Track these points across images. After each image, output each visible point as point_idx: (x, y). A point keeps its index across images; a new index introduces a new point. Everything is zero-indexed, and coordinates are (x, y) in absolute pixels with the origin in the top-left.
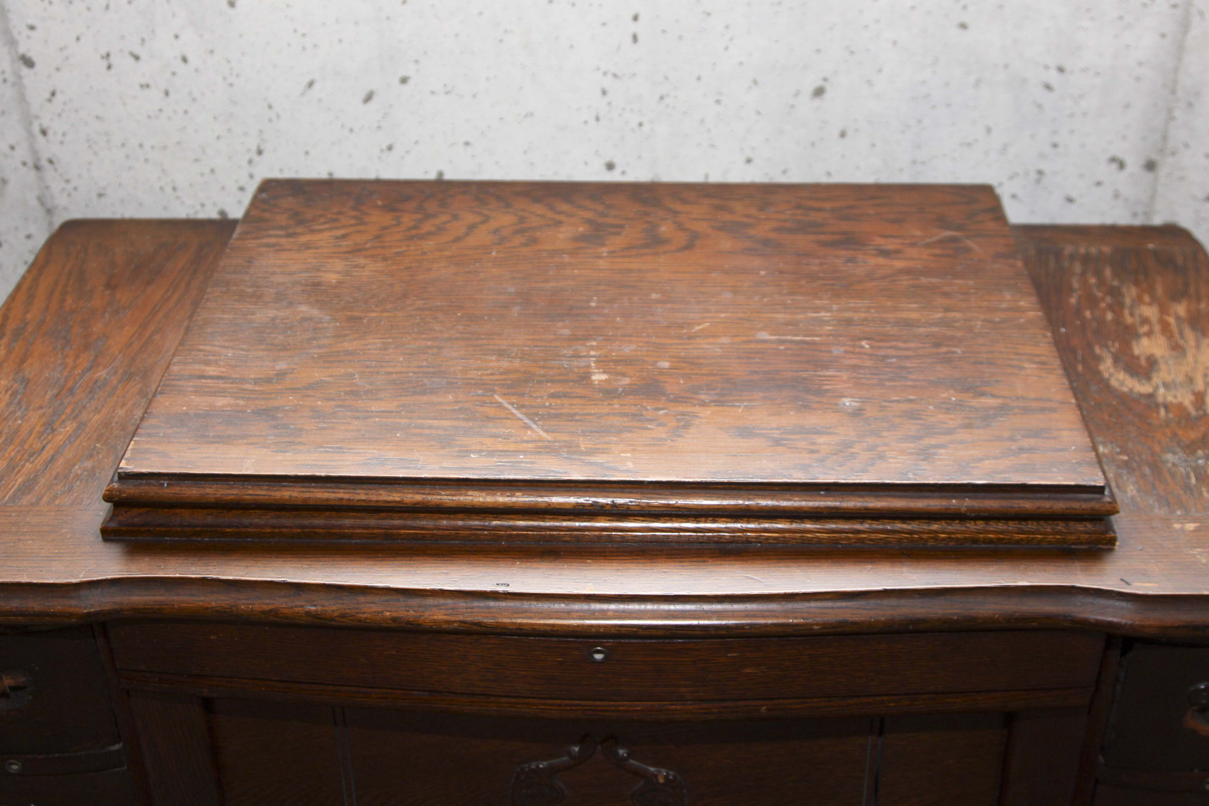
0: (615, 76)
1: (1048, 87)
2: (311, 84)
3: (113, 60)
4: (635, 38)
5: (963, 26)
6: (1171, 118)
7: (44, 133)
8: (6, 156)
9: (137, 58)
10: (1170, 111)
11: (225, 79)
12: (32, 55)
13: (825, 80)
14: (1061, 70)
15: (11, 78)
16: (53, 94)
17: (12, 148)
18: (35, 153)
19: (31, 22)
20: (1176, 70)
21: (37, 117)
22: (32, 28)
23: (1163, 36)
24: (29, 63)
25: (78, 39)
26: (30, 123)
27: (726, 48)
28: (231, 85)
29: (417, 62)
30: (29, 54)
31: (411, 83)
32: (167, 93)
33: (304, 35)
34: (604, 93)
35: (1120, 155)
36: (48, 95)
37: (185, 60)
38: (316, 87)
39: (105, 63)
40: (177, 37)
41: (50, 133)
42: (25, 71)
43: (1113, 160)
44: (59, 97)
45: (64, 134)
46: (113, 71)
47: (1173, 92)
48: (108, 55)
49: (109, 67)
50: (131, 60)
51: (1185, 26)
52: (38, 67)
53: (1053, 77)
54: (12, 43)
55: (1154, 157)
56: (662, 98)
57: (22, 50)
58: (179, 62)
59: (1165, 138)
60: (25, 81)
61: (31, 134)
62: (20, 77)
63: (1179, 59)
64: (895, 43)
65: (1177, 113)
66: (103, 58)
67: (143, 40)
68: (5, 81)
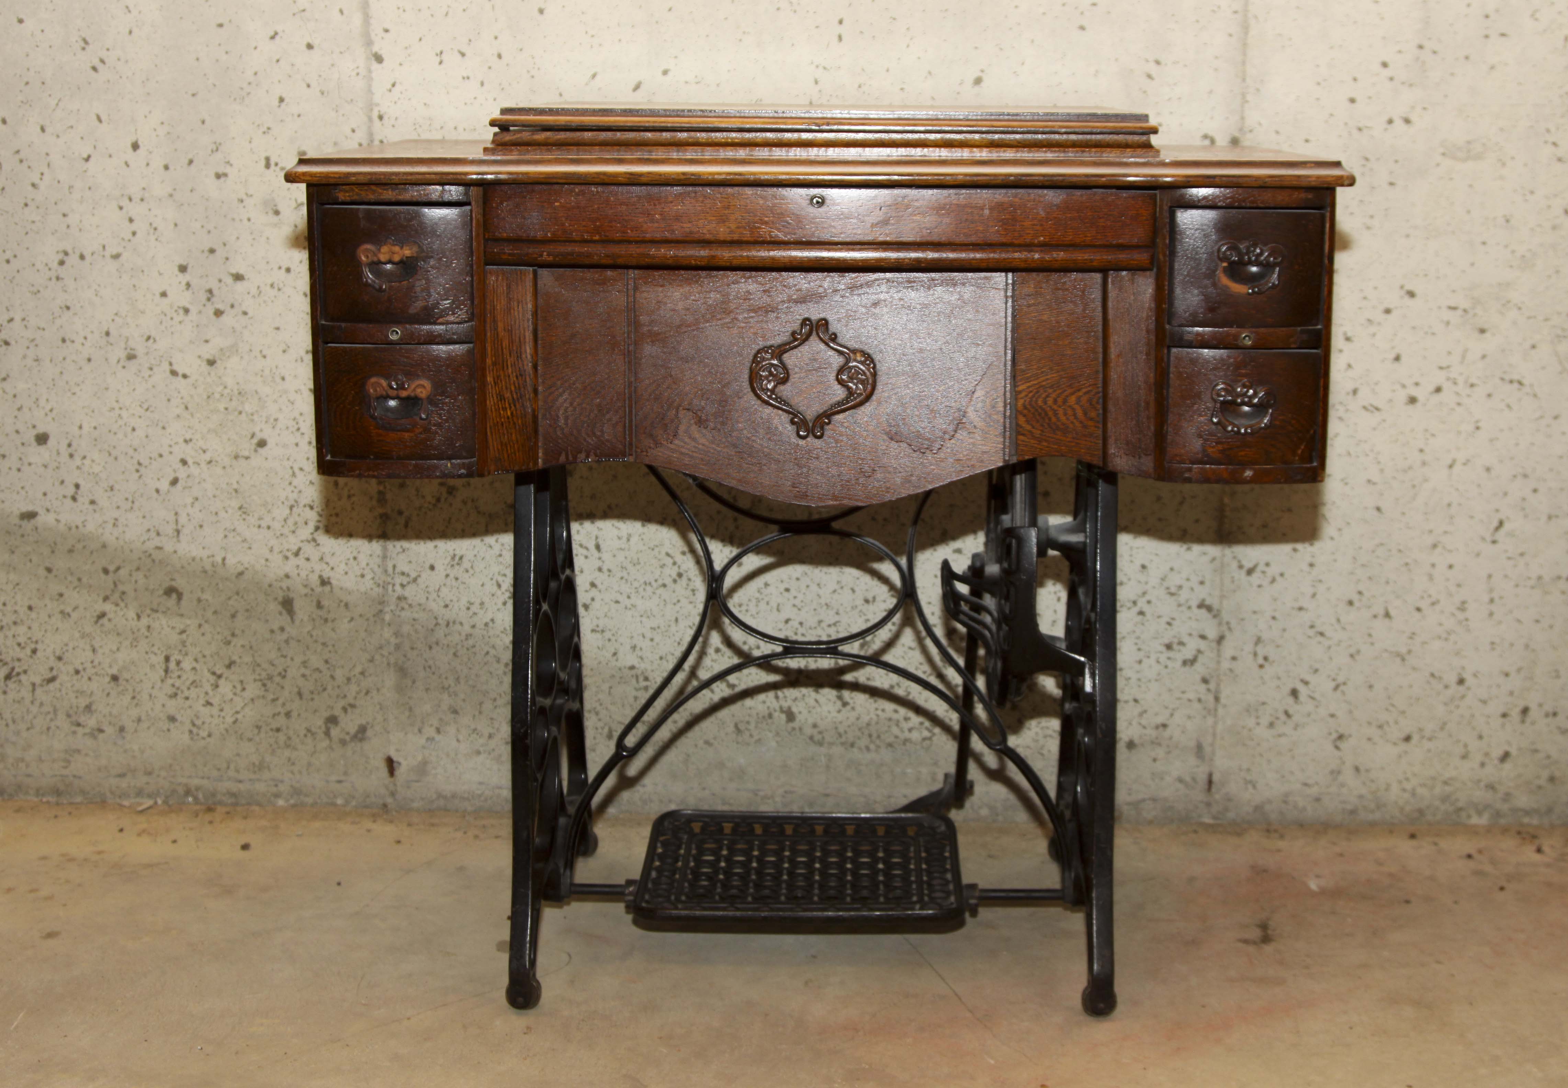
0: (825, 68)
1: (1149, 76)
2: (594, 76)
3: (444, 56)
4: (840, 38)
5: (1082, 28)
6: (1245, 101)
7: (381, 118)
8: (347, 137)
9: (463, 55)
10: (1243, 95)
11: (528, 72)
12: (383, 53)
13: (982, 71)
14: (1158, 63)
15: (362, 71)
16: (394, 85)
17: (353, 131)
18: (371, 135)
19: (387, 26)
20: (1244, 63)
21: (377, 105)
22: (387, 31)
23: (1231, 35)
24: (379, 59)
25: (420, 40)
26: (372, 110)
27: (908, 46)
28: (533, 77)
29: (676, 57)
30: (380, 52)
31: (670, 74)
32: (482, 84)
33: (593, 36)
34: (816, 82)
35: (1210, 133)
36: (389, 86)
37: (500, 56)
38: (598, 78)
39: (438, 59)
40: (496, 38)
41: (386, 118)
42: (375, 65)
43: (1205, 137)
44: (398, 87)
45: (396, 119)
46: (443, 66)
47: (1244, 80)
48: (441, 53)
49: (441, 63)
50: (459, 56)
51: (1245, 28)
52: (385, 63)
53: (1152, 68)
54: (369, 43)
55: (1237, 134)
56: (860, 86)
57: (376, 49)
58: (496, 58)
59: (1243, 118)
60: (374, 75)
61: (370, 119)
62: (370, 71)
63: (1244, 54)
64: (1033, 41)
65: (1249, 97)
66: (437, 55)
67: (470, 41)
68: (358, 74)
